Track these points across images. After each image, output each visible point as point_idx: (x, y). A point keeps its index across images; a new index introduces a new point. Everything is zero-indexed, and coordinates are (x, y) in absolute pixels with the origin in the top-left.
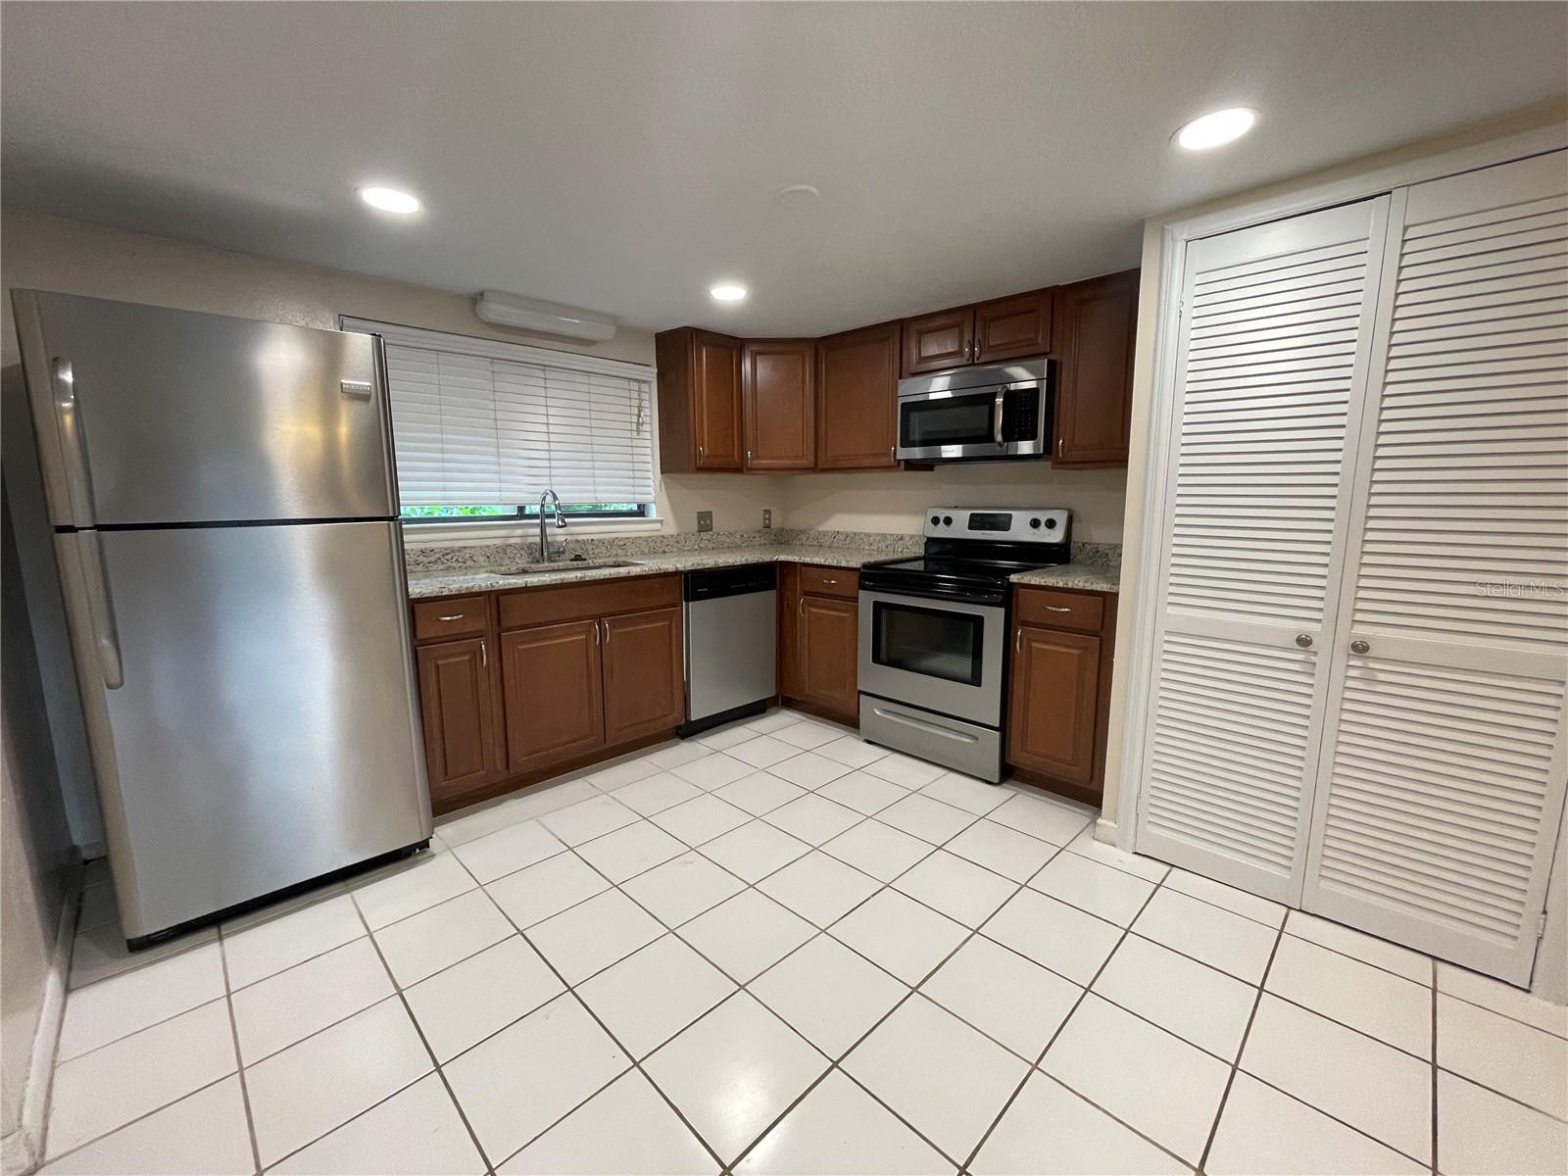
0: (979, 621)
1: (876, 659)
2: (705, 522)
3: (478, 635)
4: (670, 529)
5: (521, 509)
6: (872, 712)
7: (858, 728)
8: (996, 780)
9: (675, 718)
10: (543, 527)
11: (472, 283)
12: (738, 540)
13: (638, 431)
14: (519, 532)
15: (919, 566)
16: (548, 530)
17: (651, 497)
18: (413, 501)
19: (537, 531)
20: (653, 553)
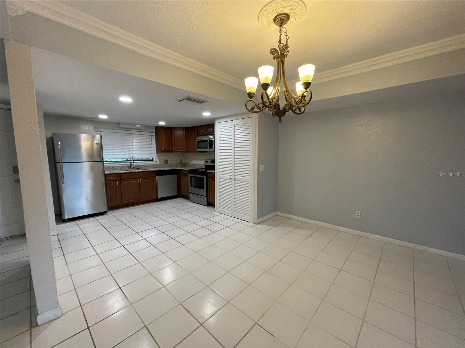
0: (203, 178)
1: (191, 186)
2: (166, 162)
3: (117, 180)
4: (158, 163)
5: (128, 159)
6: (191, 196)
7: (189, 199)
8: (206, 205)
9: (155, 197)
10: (131, 163)
11: (118, 121)
12: (174, 165)
13: (151, 145)
14: (126, 164)
15: (204, 170)
16: (132, 163)
17: (154, 157)
18: (106, 158)
19: (130, 163)
20: (154, 168)
